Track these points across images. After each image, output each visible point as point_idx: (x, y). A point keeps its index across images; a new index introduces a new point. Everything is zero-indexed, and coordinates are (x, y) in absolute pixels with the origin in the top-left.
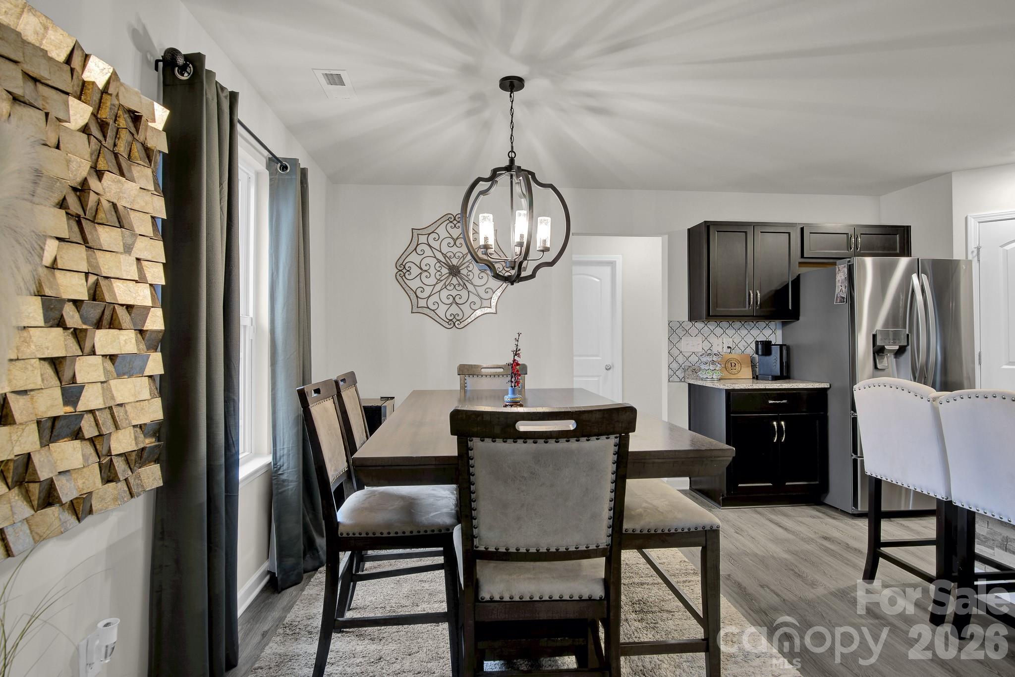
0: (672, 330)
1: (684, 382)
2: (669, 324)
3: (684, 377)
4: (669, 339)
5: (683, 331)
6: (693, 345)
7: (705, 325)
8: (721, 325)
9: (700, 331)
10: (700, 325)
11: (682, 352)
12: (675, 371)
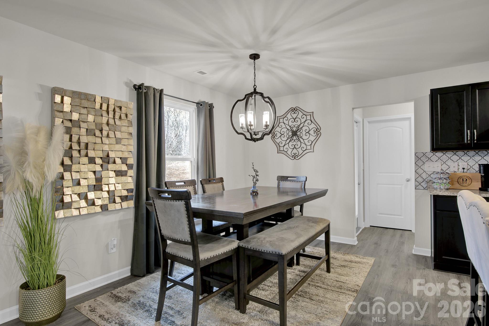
0: (418, 158)
1: (427, 189)
2: (415, 155)
3: (427, 187)
4: (415, 163)
5: (426, 158)
6: (434, 167)
7: (444, 154)
8: (458, 154)
9: (439, 158)
10: (439, 154)
11: (425, 171)
12: (420, 183)
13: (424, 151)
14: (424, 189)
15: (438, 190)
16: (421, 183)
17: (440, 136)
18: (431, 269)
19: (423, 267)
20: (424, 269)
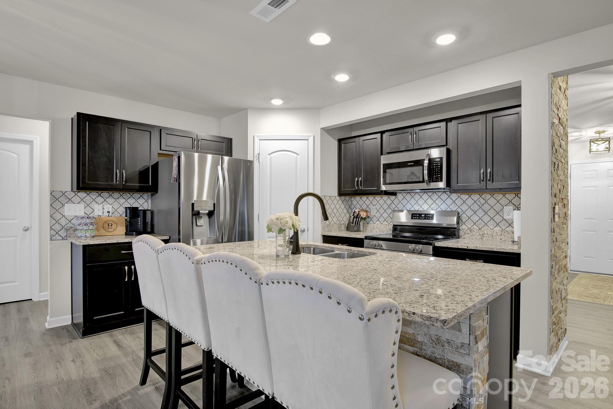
0: (54, 198)
1: (67, 239)
2: (51, 193)
3: (66, 236)
4: (51, 205)
5: (65, 199)
6: (75, 211)
7: (88, 195)
8: (102, 195)
9: (82, 199)
10: (82, 194)
11: (64, 216)
12: (57, 232)
13: (64, 190)
14: (63, 239)
15: (83, 239)
16: (59, 231)
17: (87, 172)
18: (79, 338)
19: (68, 340)
20: (71, 342)
